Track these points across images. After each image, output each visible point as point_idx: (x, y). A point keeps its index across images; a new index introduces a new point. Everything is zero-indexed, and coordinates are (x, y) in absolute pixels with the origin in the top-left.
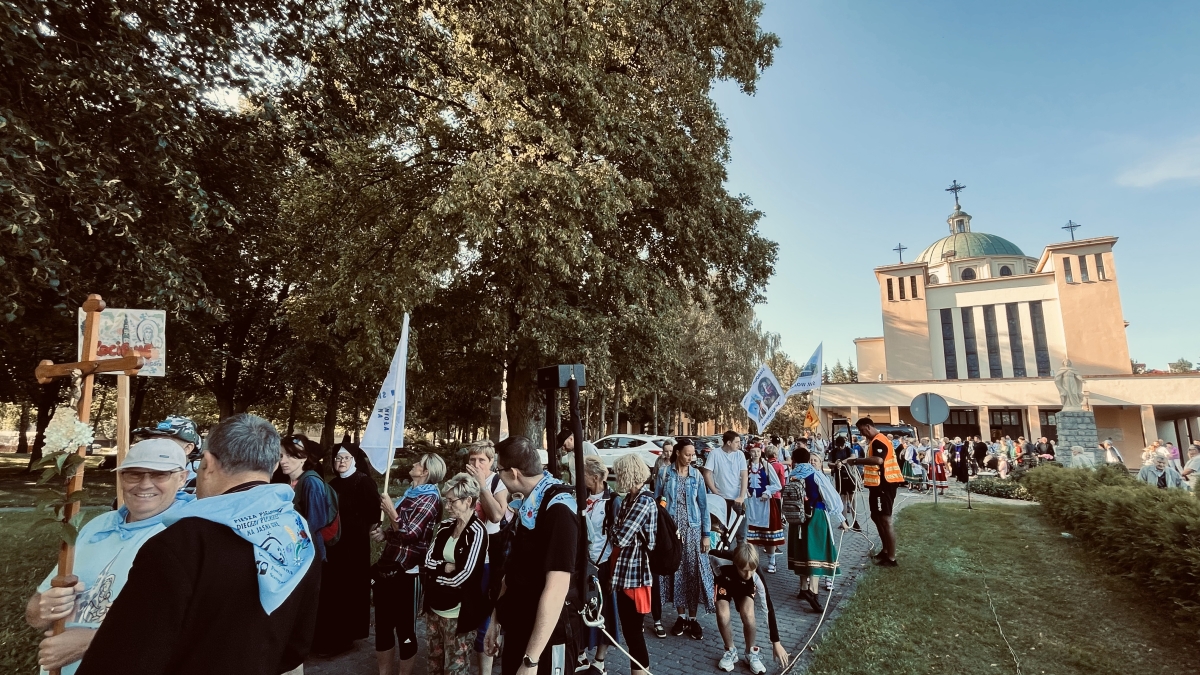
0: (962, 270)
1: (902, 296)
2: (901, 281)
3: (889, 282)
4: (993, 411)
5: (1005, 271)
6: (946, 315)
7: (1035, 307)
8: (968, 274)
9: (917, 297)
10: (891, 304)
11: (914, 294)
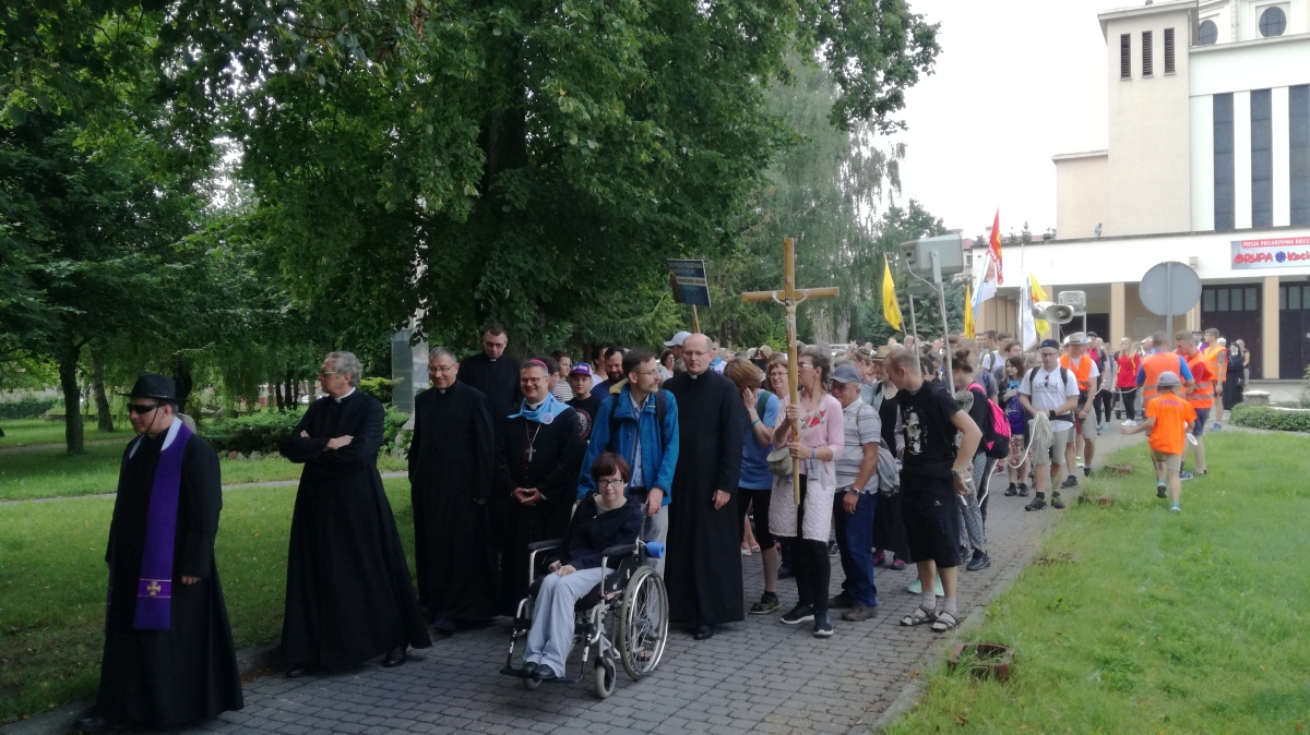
0: (1262, 10)
1: (1147, 71)
2: (1147, 37)
3: (1125, 42)
4: (1286, 285)
6: (1223, 102)
8: (1272, 22)
9: (1173, 70)
10: (1126, 85)
11: (1169, 66)
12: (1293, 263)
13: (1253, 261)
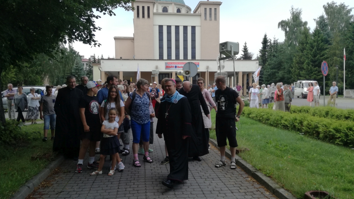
0: (163, 7)
1: (143, 17)
2: (143, 7)
3: (138, 8)
5: (179, 11)
7: (193, 28)
8: (165, 10)
9: (149, 17)
10: (138, 19)
11: (149, 16)
12: (178, 68)
13: (170, 68)
